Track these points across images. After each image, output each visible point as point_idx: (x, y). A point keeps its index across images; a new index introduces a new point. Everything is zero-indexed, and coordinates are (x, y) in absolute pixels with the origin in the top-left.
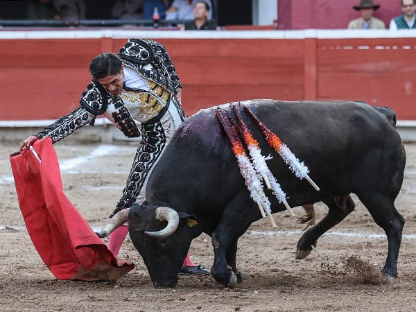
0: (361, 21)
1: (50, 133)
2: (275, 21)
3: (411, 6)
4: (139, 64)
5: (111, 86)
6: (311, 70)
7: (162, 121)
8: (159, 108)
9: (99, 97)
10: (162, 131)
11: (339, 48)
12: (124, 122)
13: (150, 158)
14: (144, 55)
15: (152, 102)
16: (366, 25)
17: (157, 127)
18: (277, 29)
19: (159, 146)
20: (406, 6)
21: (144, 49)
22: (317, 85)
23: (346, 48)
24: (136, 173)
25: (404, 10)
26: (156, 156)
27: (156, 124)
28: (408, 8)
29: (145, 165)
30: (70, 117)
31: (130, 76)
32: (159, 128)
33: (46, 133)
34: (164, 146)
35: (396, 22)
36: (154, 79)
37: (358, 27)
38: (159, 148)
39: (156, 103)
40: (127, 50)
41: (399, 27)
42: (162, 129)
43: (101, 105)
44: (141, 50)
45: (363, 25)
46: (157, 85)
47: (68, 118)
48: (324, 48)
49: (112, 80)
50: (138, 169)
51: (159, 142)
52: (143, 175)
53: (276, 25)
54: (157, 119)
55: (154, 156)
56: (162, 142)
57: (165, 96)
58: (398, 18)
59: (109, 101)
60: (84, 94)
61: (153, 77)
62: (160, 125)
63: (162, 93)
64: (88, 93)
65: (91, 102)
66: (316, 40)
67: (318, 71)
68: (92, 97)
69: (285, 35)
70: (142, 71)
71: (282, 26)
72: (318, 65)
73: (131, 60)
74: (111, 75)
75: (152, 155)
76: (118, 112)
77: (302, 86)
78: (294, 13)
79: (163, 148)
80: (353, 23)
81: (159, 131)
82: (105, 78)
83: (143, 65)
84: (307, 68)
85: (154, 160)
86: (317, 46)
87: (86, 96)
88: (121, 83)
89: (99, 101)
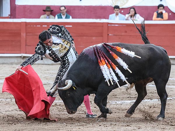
0: (46, 15)
1: (26, 64)
2: (9, 15)
3: (64, 10)
4: (57, 34)
5: (48, 43)
6: (23, 35)
7: (68, 55)
8: (67, 49)
9: (42, 48)
10: (68, 60)
11: (35, 26)
12: (53, 56)
13: (63, 71)
14: (58, 30)
15: (64, 47)
16: (48, 17)
17: (66, 58)
18: (10, 18)
19: (67, 66)
20: (62, 10)
21: (57, 28)
22: (26, 41)
23: (37, 26)
24: (58, 76)
25: (61, 12)
26: (66, 70)
27: (65, 57)
28: (63, 11)
29: (62, 74)
30: (33, 57)
31: (54, 39)
32: (67, 58)
33: (25, 64)
34: (69, 66)
35: (58, 16)
36: (63, 39)
37: (45, 18)
38: (67, 67)
39: (66, 47)
40: (51, 29)
41: (58, 18)
42: (68, 59)
43: (43, 51)
44: (56, 28)
45: (46, 17)
46: (65, 41)
47: (31, 58)
48: (29, 26)
49: (49, 41)
50: (59, 75)
51: (67, 65)
52: (60, 77)
53: (10, 16)
54: (66, 55)
55: (65, 70)
56: (68, 64)
57: (69, 44)
58: (59, 14)
59: (46, 49)
60: (36, 48)
61: (63, 37)
62: (67, 57)
63: (67, 43)
64: (38, 48)
65: (39, 51)
66: (26, 23)
67: (26, 35)
68: (39, 49)
69: (13, 21)
70: (58, 36)
71: (12, 17)
72: (26, 33)
73: (53, 33)
74: (48, 39)
75: (64, 70)
76: (51, 53)
77: (20, 41)
78: (17, 12)
79: (68, 67)
80: (42, 16)
81: (66, 59)
82: (46, 41)
83: (58, 34)
84: (22, 34)
85: (65, 71)
86: (26, 25)
87: (37, 49)
88: (52, 42)
89: (42, 50)
